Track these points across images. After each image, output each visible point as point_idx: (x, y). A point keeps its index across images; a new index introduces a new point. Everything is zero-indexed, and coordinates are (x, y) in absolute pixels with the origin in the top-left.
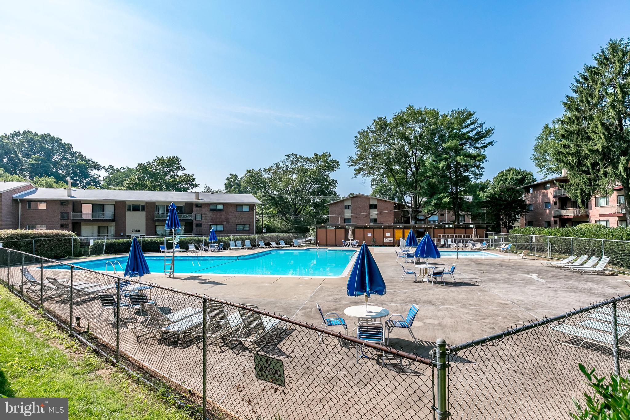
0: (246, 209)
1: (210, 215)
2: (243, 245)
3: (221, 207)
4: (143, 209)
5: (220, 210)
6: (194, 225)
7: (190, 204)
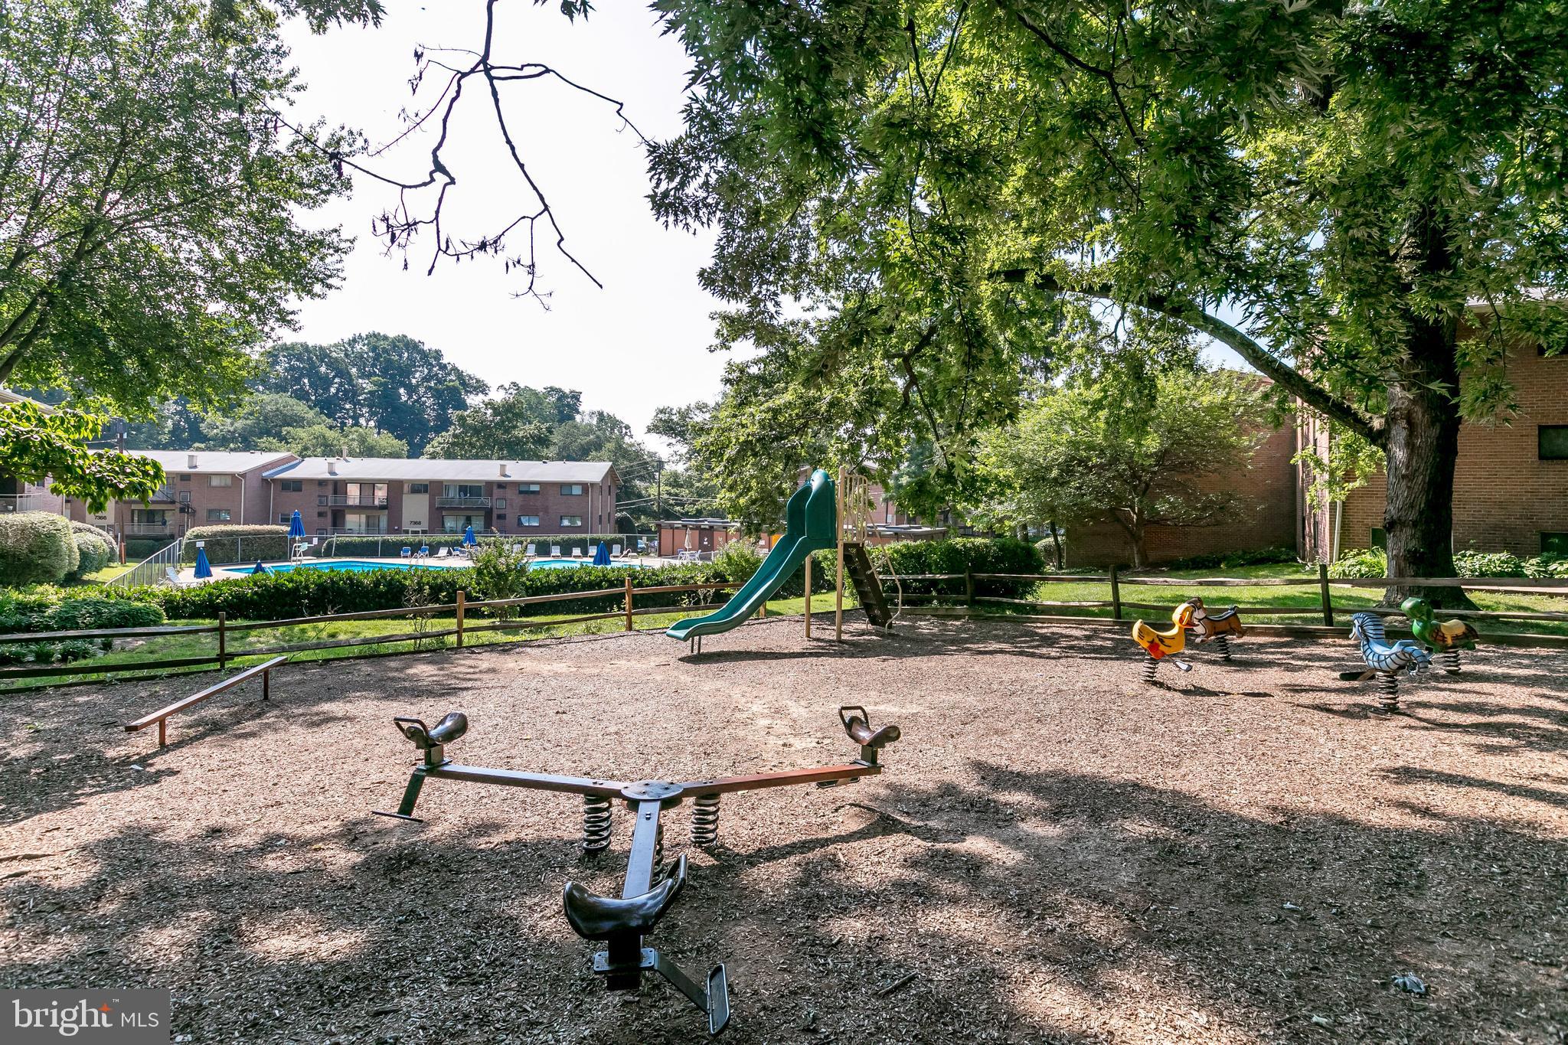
0: (577, 491)
1: (518, 500)
3: (536, 488)
4: (426, 491)
5: (534, 492)
6: (494, 516)
7: (490, 484)
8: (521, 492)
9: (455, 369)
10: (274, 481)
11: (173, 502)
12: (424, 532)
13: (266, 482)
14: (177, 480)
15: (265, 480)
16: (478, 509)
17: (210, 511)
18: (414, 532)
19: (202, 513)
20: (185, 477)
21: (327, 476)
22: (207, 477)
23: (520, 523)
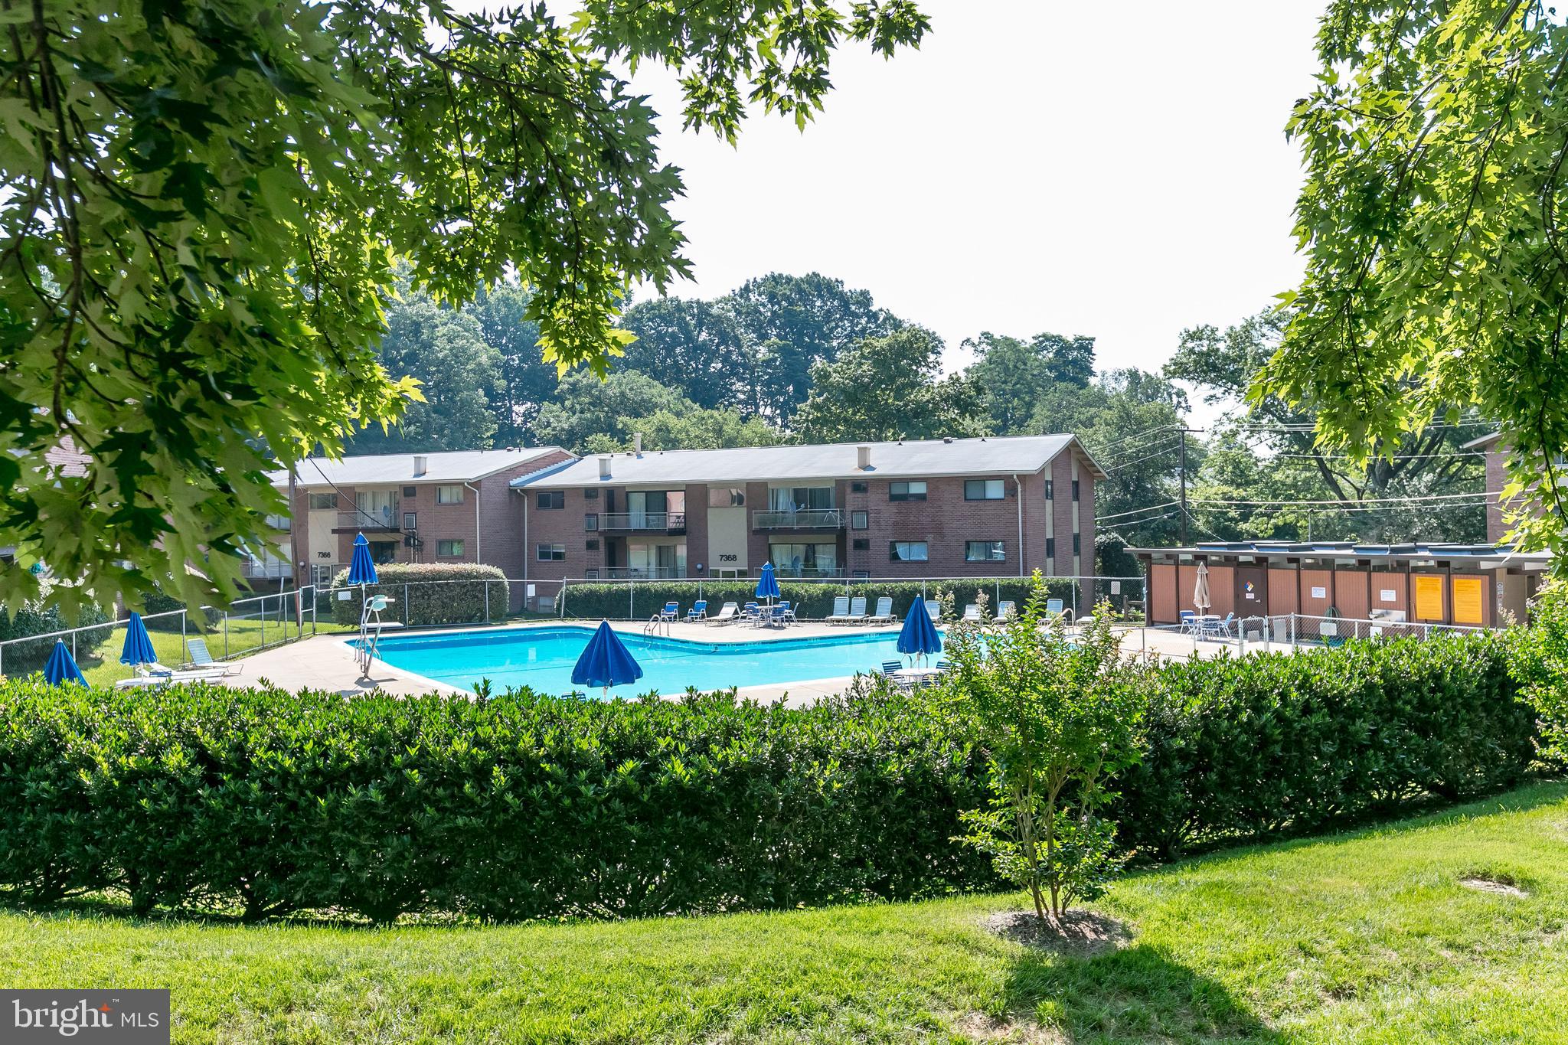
0: (995, 490)
1: (889, 512)
2: (871, 609)
3: (920, 489)
5: (921, 497)
6: (850, 544)
7: (842, 484)
8: (893, 498)
9: (889, 317)
10: (526, 491)
11: (396, 530)
12: (742, 573)
13: (517, 496)
14: (400, 497)
15: (512, 491)
16: (821, 531)
17: (440, 543)
18: (727, 574)
19: (431, 547)
20: (409, 490)
21: (596, 481)
22: (436, 487)
23: (895, 557)
